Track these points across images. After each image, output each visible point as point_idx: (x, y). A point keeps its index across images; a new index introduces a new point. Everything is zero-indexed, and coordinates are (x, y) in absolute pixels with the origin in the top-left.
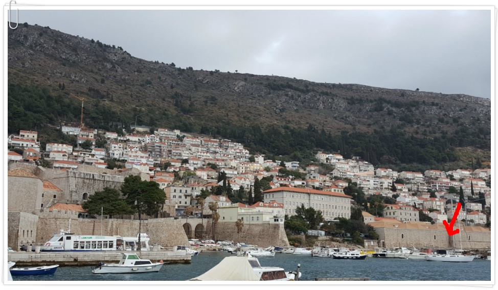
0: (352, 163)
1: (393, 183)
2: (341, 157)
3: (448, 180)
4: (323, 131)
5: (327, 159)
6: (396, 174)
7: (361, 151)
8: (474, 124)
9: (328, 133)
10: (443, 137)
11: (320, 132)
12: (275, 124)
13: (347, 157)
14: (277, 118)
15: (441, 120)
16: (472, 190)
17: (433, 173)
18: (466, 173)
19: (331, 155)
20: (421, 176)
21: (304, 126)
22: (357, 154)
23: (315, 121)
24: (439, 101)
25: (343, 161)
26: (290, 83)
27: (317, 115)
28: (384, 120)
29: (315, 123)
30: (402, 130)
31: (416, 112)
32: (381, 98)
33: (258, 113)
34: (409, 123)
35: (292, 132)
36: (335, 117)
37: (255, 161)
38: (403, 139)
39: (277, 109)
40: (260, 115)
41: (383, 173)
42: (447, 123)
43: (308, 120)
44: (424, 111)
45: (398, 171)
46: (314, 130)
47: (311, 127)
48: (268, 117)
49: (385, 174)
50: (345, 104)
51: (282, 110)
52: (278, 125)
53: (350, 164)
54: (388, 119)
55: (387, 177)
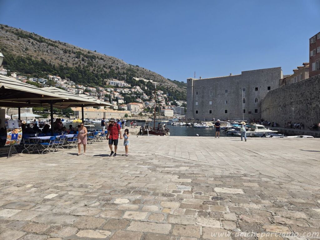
0: (65, 81)
1: (84, 91)
2: (60, 78)
3: (105, 92)
4: (50, 64)
5: (53, 78)
6: (85, 88)
7: (69, 76)
8: (116, 70)
9: (53, 65)
10: (105, 74)
11: (48, 64)
12: (23, 57)
13: (63, 78)
14: (24, 53)
15: (104, 66)
16: (114, 96)
17: (101, 89)
18: (113, 89)
19: (55, 76)
20: (95, 89)
21: (40, 60)
22: (68, 77)
23: (46, 58)
24: (104, 58)
25: (60, 80)
26: (32, 35)
27: (47, 55)
28: (80, 63)
29: (46, 59)
30: (88, 69)
31: (94, 61)
32: (79, 52)
33: (11, 49)
34: (91, 66)
35: (33, 62)
36: (57, 58)
37: (11, 76)
38: (89, 72)
39: (23, 48)
40: (12, 50)
41: (79, 87)
42: (106, 68)
43: (42, 57)
44: (98, 61)
45: (86, 87)
46: (45, 63)
47: (43, 61)
48: (18, 52)
49: (80, 87)
50: (62, 52)
51: (27, 49)
52: (24, 57)
53: (64, 82)
54: (82, 62)
55: (81, 89)
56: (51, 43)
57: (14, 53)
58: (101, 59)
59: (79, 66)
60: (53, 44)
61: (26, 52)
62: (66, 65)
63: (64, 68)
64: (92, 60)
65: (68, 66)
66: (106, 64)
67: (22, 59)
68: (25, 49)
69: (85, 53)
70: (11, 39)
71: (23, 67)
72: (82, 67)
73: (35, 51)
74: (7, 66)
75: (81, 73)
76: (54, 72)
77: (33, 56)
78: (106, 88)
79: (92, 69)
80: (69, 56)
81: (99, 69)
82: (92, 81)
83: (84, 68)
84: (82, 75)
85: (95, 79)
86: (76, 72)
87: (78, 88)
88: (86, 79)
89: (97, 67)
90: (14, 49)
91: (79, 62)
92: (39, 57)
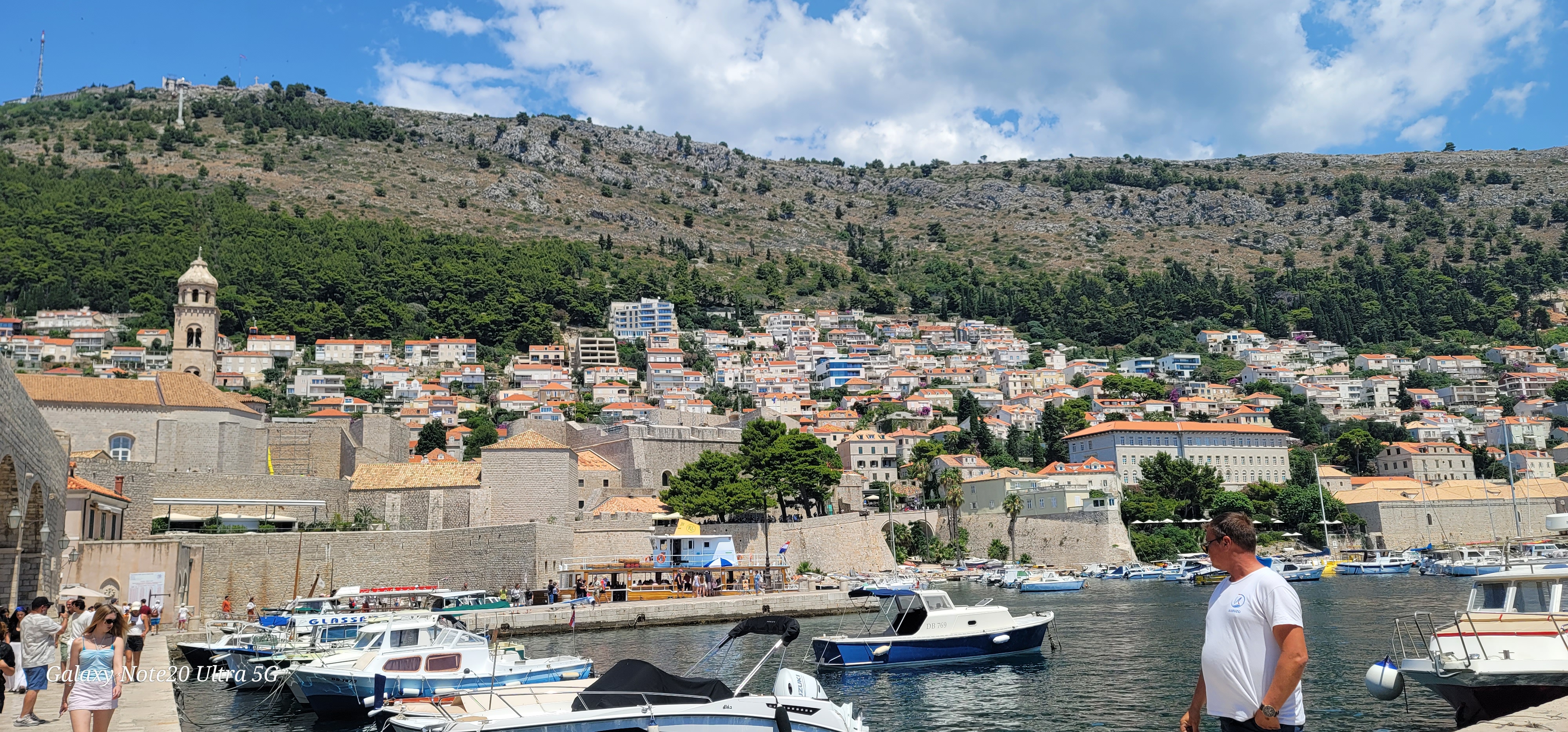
0: (1290, 346)
1: (1401, 387)
2: (1261, 336)
3: (1552, 369)
4: (1209, 276)
5: (1226, 342)
6: (1407, 367)
7: (1310, 316)
9: (1223, 279)
10: (1530, 261)
11: (1200, 279)
12: (1088, 272)
13: (1276, 332)
14: (1093, 256)
15: (1520, 218)
17: (1514, 354)
19: (1234, 333)
20: (1478, 363)
21: (1160, 269)
22: (1302, 325)
23: (1186, 253)
24: (1511, 171)
25: (1265, 346)
26: (1119, 167)
27: (1190, 239)
28: (1366, 234)
29: (1189, 259)
30: (1417, 254)
31: (1449, 206)
32: (1352, 179)
33: (1042, 250)
34: (1433, 234)
35: (1131, 286)
36: (1238, 240)
37: (1044, 365)
38: (1422, 274)
39: (1089, 235)
40: (1047, 254)
41: (1373, 365)
42: (1538, 224)
43: (1169, 254)
44: (1471, 199)
45: (1414, 358)
46: (1187, 277)
47: (1178, 270)
48: (1070, 258)
49: (1378, 367)
50: (1259, 205)
51: (1103, 236)
52: (1095, 274)
53: (1285, 351)
54: (1377, 229)
55: (1384, 373)
56: (1205, 175)
57: (1055, 263)
58: (1494, 179)
59: (1361, 250)
60: (1216, 176)
61: (1101, 250)
62: (1289, 262)
63: (1280, 280)
64: (1433, 203)
65: (1297, 266)
66: (1531, 203)
67: (1084, 280)
68: (1097, 236)
69: (1387, 177)
70: (1042, 210)
71: (1093, 317)
72: (1377, 253)
73: (1139, 234)
74: (1029, 328)
75: (1376, 284)
76: (1229, 311)
77: (1131, 258)
78: (1554, 347)
79: (1442, 249)
80: (1299, 216)
81: (1487, 238)
82: (1448, 318)
83: (1387, 256)
84: (1384, 299)
85: (1466, 304)
86: (1345, 285)
87: (1370, 374)
88: (1411, 313)
89: (1474, 235)
90: (1054, 247)
91: (1359, 232)
92: (1157, 259)
